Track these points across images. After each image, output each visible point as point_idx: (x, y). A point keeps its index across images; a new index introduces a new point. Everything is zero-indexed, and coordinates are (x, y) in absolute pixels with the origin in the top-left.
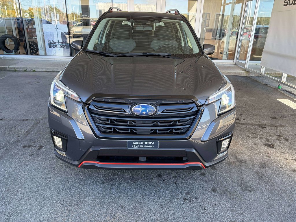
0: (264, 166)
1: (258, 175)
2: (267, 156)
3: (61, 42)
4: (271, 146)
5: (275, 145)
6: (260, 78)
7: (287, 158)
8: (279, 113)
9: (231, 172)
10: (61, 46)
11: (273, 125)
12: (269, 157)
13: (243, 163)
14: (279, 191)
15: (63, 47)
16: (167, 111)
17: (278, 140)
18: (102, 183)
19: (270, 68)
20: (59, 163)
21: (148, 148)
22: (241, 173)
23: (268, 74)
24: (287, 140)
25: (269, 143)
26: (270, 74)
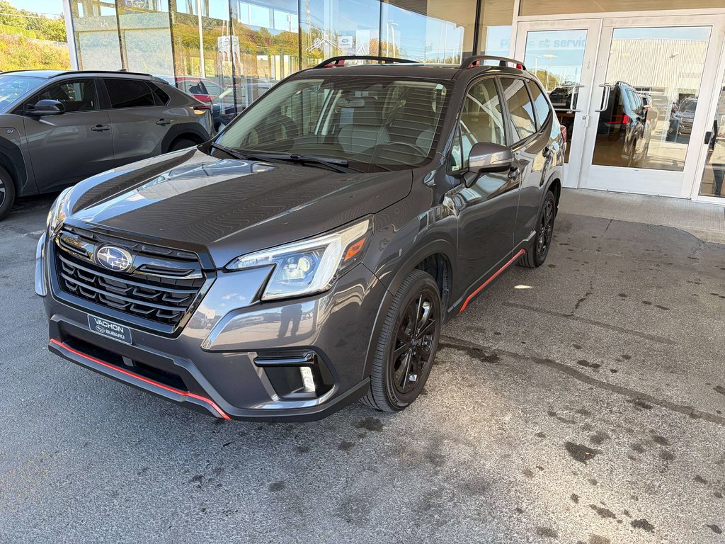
2: (526, 473)
4: (584, 455)
16: (147, 268)
21: (116, 337)
25: (591, 446)
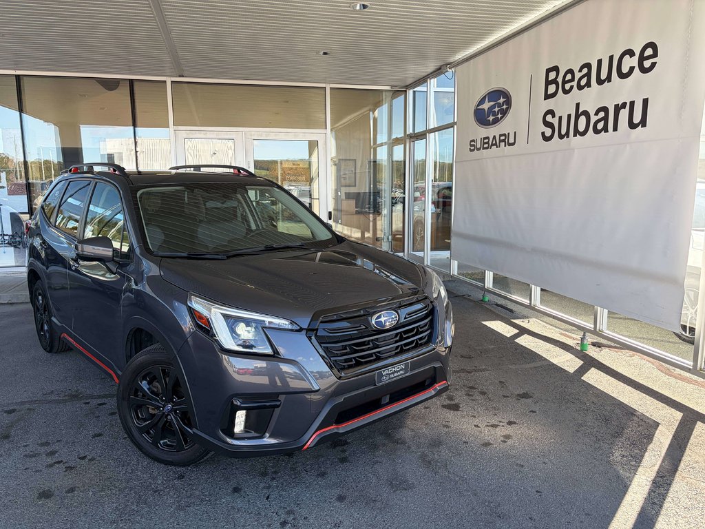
0: (436, 443)
1: (424, 461)
2: (444, 426)
3: (11, 233)
4: (455, 408)
5: (461, 406)
6: (454, 284)
7: (480, 425)
8: (477, 348)
9: (377, 462)
10: (8, 243)
11: (463, 371)
12: (447, 427)
13: (402, 443)
14: (456, 482)
15: (15, 247)
17: (469, 395)
18: (111, 523)
19: (465, 263)
20: (11, 498)
21: (399, 376)
22: (394, 461)
23: (463, 275)
24: (483, 393)
25: (452, 402)
26: (466, 275)
